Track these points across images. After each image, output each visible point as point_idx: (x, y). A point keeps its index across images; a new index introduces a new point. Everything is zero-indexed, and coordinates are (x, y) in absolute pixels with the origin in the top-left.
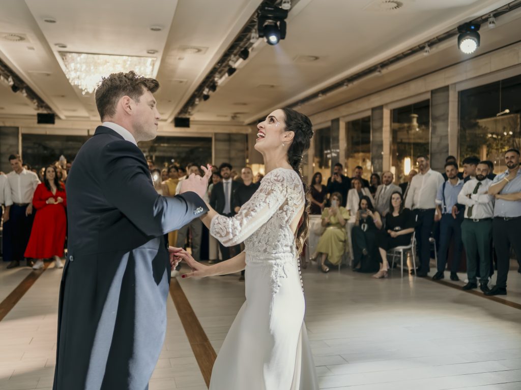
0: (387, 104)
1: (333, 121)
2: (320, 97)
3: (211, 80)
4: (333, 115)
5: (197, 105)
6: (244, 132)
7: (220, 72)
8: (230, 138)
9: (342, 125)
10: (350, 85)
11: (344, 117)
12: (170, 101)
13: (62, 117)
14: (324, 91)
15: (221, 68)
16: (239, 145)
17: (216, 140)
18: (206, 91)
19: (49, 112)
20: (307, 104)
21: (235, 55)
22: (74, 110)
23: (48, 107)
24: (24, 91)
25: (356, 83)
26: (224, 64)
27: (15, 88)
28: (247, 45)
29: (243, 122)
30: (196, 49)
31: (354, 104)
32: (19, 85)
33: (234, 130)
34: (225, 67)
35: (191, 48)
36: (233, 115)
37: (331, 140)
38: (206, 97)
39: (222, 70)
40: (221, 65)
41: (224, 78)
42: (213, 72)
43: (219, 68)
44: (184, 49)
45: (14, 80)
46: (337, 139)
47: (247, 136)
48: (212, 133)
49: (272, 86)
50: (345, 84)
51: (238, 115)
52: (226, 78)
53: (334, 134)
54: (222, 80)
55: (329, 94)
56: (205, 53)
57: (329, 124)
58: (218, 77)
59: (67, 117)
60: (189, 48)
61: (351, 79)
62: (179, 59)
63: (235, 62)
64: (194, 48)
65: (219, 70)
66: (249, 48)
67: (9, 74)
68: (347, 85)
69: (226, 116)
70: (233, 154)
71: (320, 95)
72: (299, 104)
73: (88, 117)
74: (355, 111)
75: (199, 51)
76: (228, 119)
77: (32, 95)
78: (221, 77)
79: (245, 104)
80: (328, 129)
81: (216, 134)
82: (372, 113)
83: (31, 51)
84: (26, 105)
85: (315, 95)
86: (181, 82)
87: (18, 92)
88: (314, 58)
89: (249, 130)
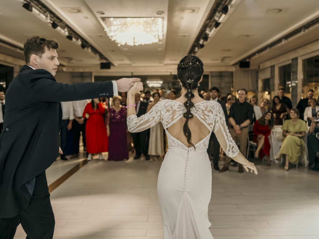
1: (293, 60)
2: (284, 41)
3: (204, 33)
4: (292, 55)
5: (196, 52)
6: (230, 70)
7: (210, 27)
8: (221, 75)
9: (300, 62)
10: (307, 31)
11: (301, 56)
12: (179, 51)
13: (116, 64)
14: (286, 37)
15: (211, 24)
16: (227, 79)
17: (211, 76)
18: (201, 42)
19: (108, 62)
20: (273, 48)
21: (219, 12)
22: (122, 60)
23: (106, 59)
24: (90, 48)
25: (311, 29)
26: (212, 20)
27: (83, 46)
28: (227, 3)
29: (229, 64)
30: (191, 9)
32: (85, 44)
33: (223, 69)
34: (213, 22)
35: (188, 9)
36: (222, 59)
37: (292, 74)
38: (202, 46)
39: (211, 25)
40: (210, 21)
41: (213, 31)
42: (205, 26)
43: (209, 23)
44: (183, 10)
45: (82, 41)
46: (296, 73)
47: (232, 73)
48: (209, 72)
49: (248, 36)
50: (303, 30)
51: (225, 59)
52: (214, 31)
53: (294, 70)
54: (211, 33)
55: (290, 39)
56: (198, 12)
57: (290, 62)
58: (208, 30)
59: (119, 64)
60: (186, 9)
61: (307, 26)
62: (181, 18)
63: (220, 18)
64: (190, 9)
65: (209, 25)
66: (229, 5)
67: (78, 37)
68: (304, 31)
69: (217, 60)
70: (223, 85)
71: (283, 40)
72: (268, 48)
73: (130, 64)
74: (310, 51)
75: (194, 11)
76: (219, 62)
77: (95, 50)
78: (210, 31)
79: (229, 50)
80: (289, 66)
81: (211, 72)
83: (87, 20)
84: (93, 57)
85: (279, 41)
86: (185, 36)
87: (86, 49)
88: (279, 11)
89: (233, 69)
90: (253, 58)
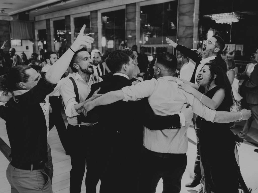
0: (99, 10)
1: (66, 16)
2: (62, 3)
6: (8, 19)
11: (73, 15)
16: (5, 28)
20: (52, 6)
29: (8, 14)
31: (79, 8)
36: (2, 10)
46: (69, 28)
51: (5, 10)
53: (68, 25)
55: (68, 2)
57: (64, 18)
71: (62, 2)
79: (11, 4)
82: (91, 14)
89: (12, 19)
90: (32, 12)
